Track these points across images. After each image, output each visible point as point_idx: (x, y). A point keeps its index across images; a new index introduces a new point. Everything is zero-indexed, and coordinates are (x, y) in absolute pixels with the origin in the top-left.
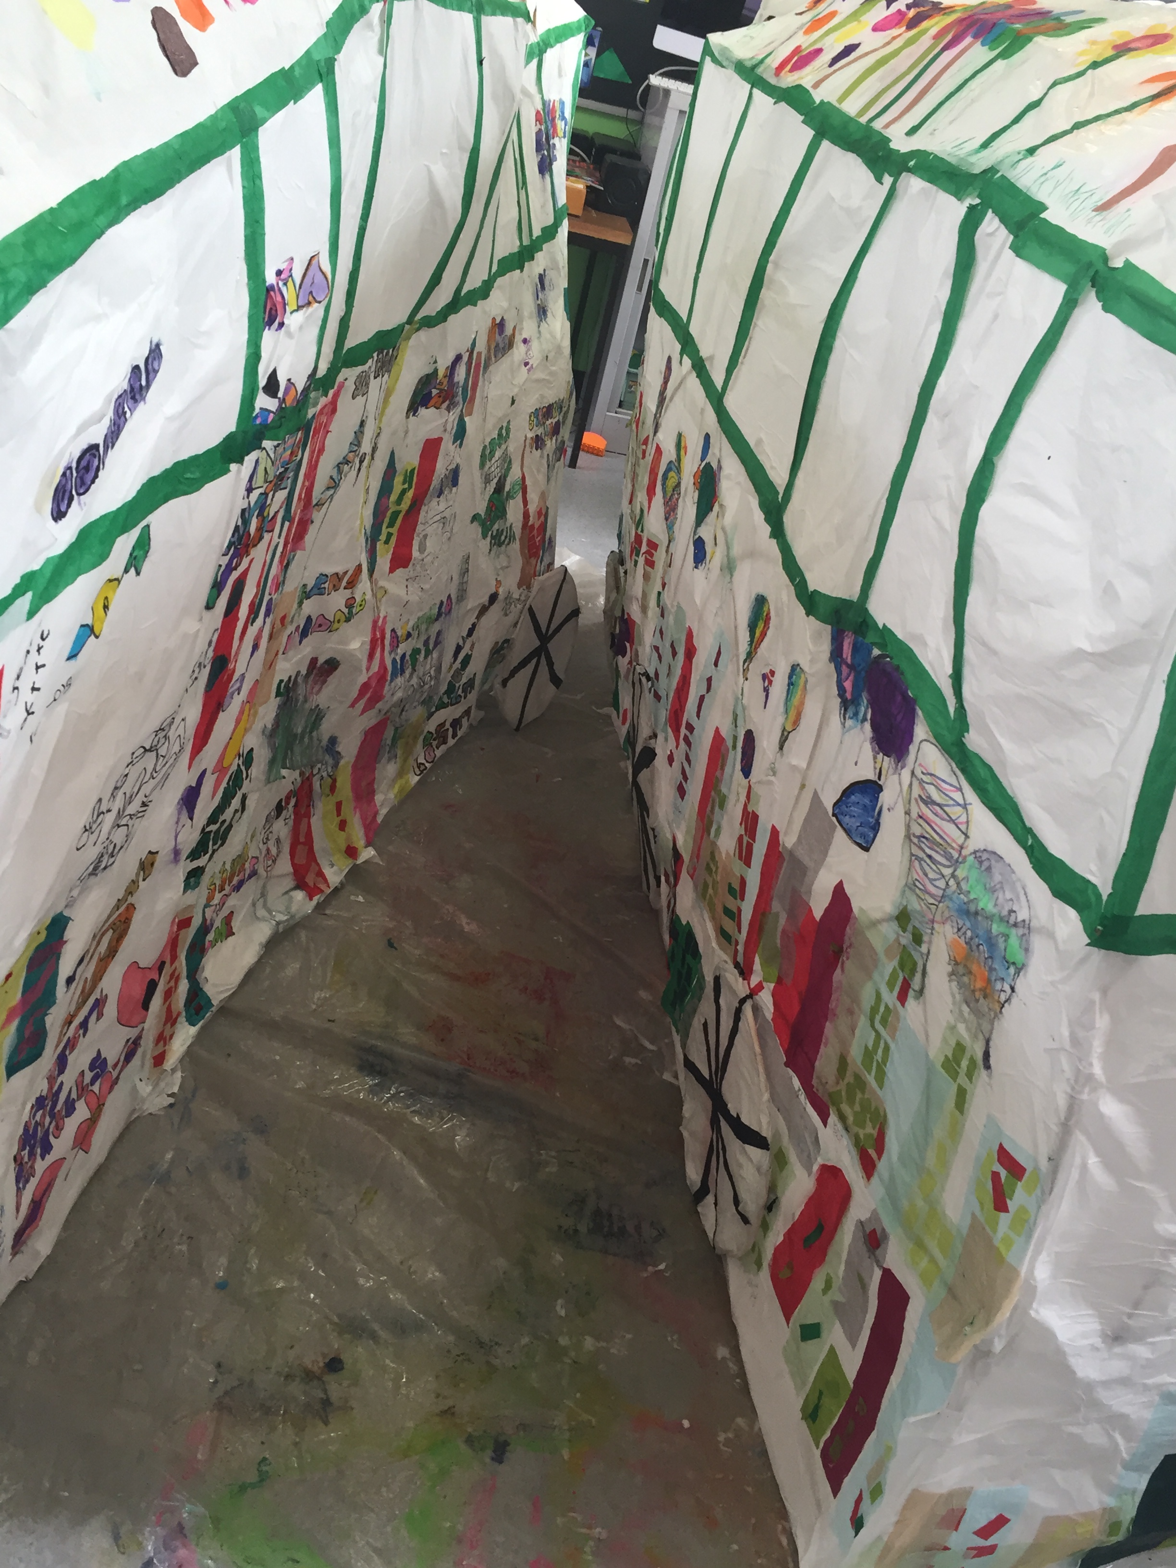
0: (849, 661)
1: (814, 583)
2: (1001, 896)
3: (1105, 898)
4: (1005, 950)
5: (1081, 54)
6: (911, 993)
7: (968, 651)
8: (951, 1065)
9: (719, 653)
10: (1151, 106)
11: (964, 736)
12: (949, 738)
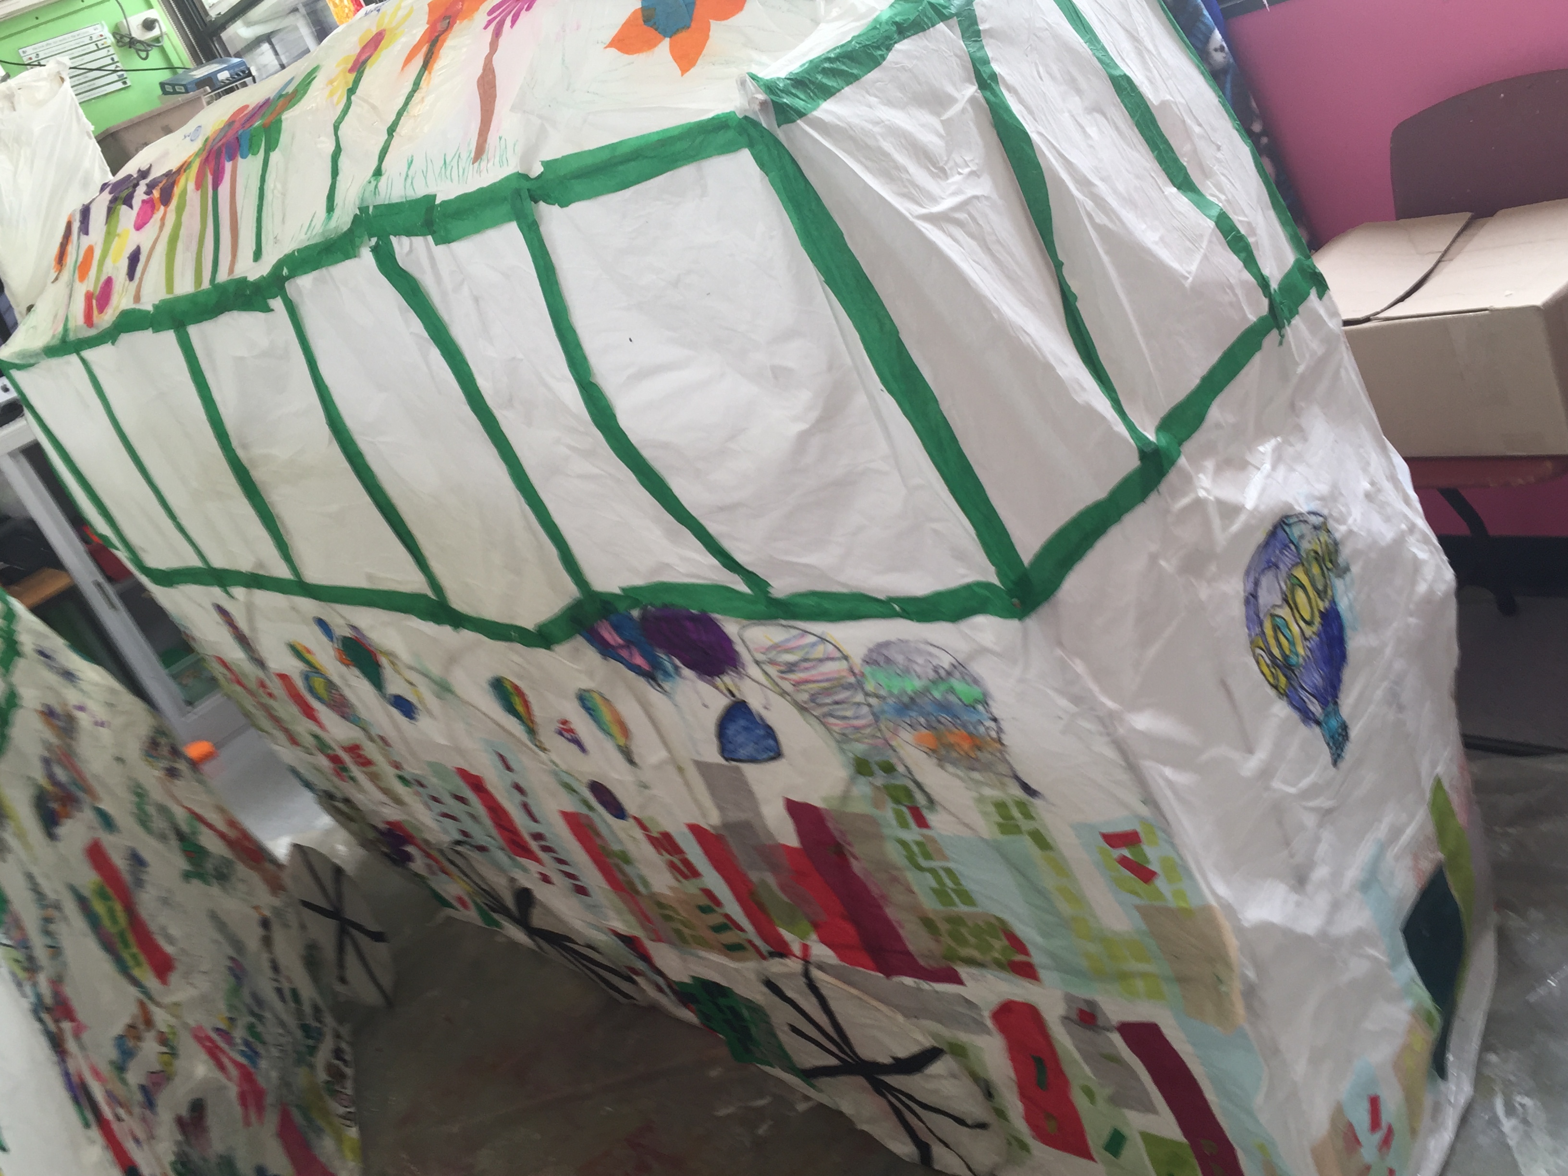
0: (620, 641)
1: (529, 621)
2: (917, 669)
3: (996, 581)
4: (960, 700)
5: (332, 94)
6: (926, 813)
7: (713, 528)
8: (1008, 826)
9: (502, 758)
10: (430, 73)
11: (769, 592)
12: (761, 608)
